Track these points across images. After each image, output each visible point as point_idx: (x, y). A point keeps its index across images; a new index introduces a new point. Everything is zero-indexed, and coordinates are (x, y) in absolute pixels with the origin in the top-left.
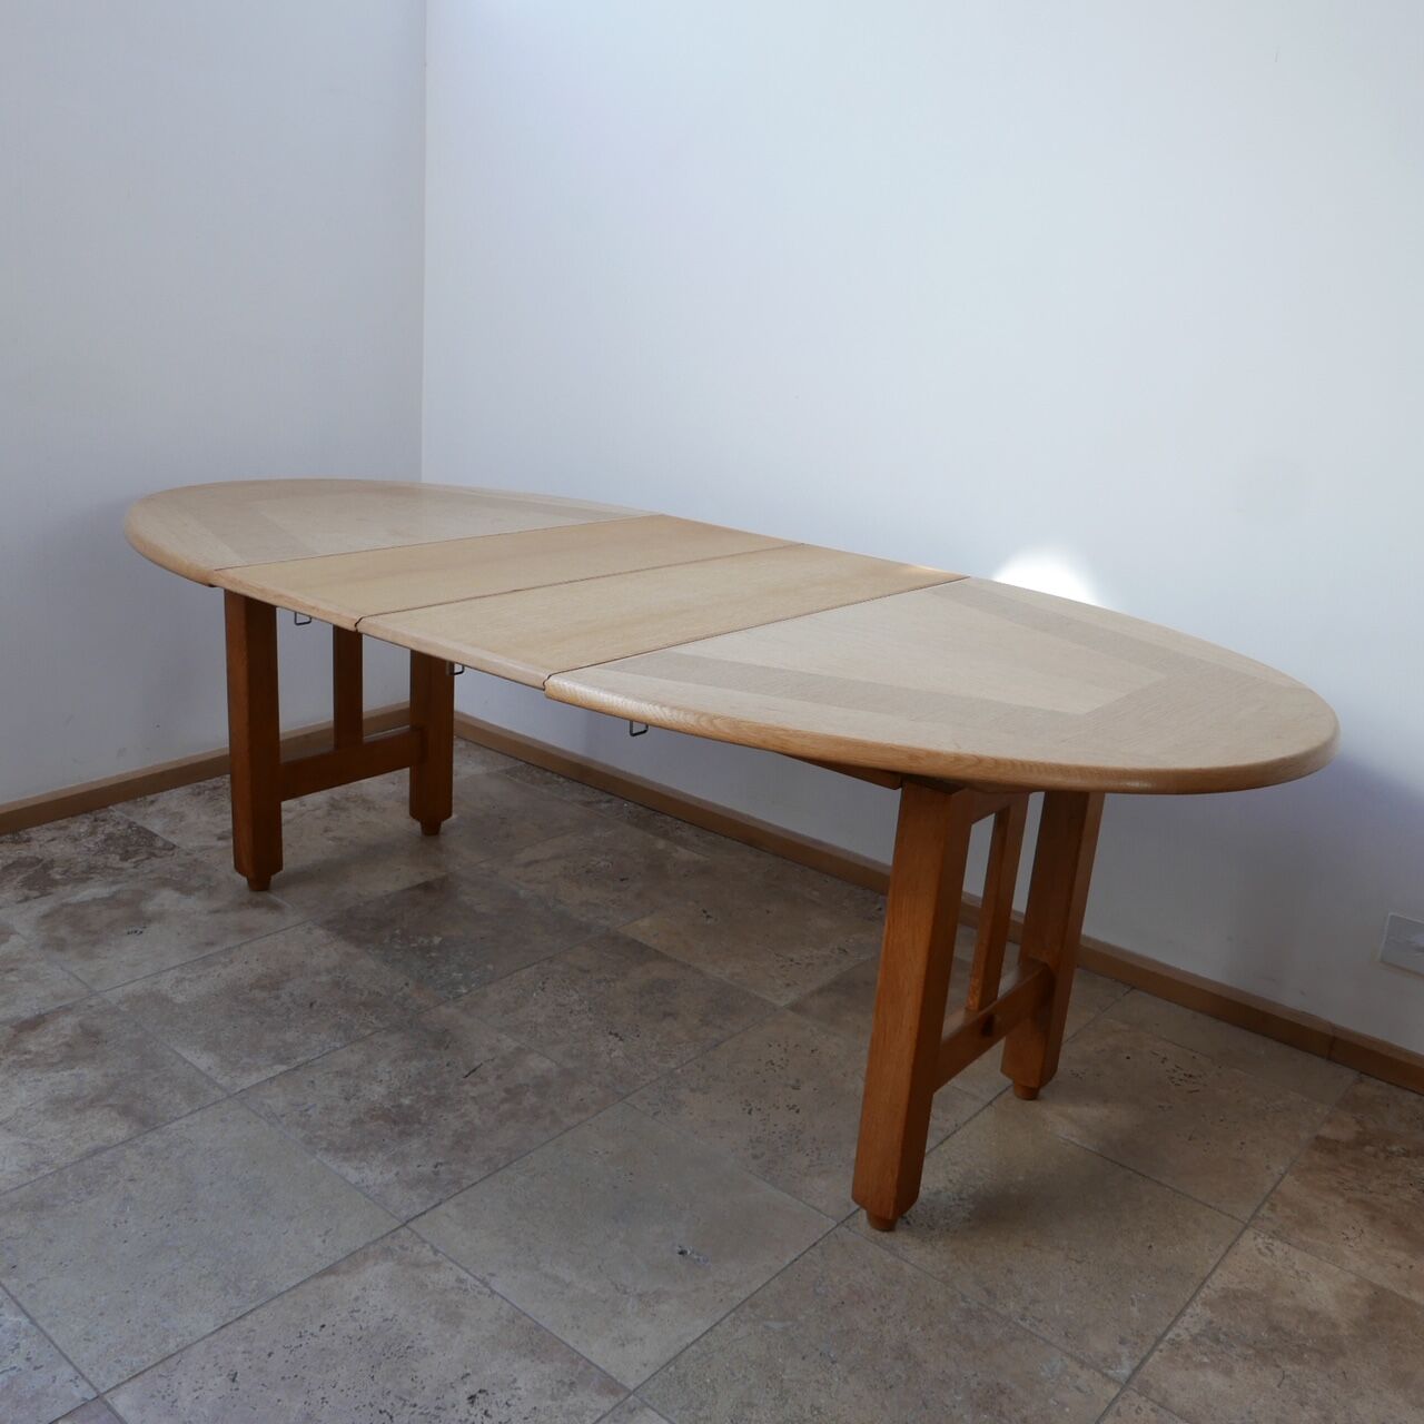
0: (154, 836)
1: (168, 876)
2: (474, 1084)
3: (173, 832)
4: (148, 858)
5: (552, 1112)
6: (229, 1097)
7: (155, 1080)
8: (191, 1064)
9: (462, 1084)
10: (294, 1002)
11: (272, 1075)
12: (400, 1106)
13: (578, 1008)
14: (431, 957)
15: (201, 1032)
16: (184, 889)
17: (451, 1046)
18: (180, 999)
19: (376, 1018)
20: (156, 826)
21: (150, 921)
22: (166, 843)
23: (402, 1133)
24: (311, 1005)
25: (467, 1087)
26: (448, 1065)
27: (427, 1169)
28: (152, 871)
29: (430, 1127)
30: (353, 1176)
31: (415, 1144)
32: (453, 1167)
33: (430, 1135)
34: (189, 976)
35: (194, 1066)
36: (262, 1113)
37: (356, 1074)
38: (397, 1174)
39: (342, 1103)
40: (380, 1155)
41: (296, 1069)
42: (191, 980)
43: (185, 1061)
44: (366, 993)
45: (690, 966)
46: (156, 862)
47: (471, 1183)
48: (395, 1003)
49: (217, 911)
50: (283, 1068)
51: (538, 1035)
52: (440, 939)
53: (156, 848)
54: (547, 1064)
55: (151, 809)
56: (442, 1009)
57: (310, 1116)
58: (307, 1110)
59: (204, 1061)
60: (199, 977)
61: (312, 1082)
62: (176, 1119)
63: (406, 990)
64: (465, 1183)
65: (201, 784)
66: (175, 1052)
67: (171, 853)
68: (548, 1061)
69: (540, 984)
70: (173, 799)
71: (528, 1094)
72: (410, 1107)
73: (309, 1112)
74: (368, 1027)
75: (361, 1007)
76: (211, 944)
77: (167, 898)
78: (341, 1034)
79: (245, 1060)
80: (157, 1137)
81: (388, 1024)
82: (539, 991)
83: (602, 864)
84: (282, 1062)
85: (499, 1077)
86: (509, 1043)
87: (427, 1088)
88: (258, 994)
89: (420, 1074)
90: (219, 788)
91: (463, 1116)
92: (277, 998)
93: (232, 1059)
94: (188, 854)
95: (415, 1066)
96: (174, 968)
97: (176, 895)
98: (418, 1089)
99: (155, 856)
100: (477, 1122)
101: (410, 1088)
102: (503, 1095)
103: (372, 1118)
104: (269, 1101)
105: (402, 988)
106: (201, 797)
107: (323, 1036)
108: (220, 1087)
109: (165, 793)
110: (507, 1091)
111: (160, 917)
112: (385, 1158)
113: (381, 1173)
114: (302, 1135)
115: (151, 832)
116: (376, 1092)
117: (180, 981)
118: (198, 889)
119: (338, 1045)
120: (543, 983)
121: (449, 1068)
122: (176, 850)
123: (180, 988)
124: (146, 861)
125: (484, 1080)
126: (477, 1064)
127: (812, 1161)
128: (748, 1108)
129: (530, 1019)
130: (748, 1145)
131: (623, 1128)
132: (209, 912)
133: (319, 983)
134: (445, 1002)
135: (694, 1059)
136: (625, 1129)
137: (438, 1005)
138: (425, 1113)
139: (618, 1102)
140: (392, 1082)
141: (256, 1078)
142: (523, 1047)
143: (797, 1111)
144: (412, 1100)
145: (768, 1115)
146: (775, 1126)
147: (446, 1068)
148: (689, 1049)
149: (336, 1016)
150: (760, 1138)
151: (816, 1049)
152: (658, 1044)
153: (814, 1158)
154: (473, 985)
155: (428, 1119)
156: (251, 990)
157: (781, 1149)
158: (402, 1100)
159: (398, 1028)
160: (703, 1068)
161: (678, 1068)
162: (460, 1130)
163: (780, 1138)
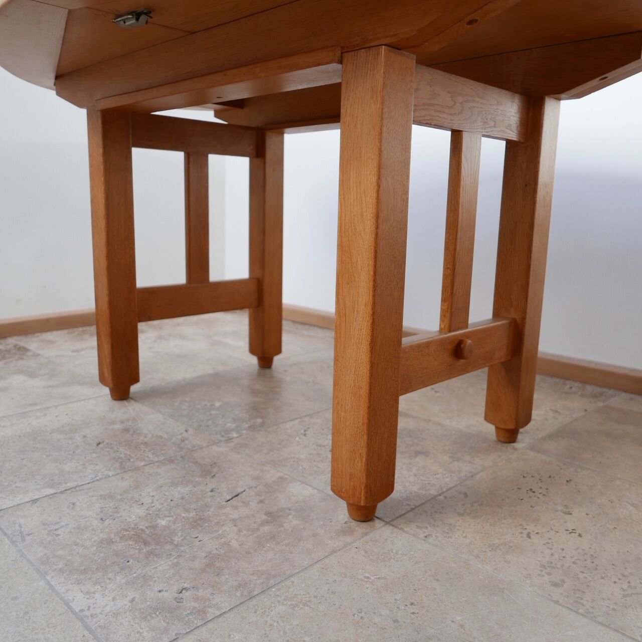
2: (236, 508)
5: (315, 535)
9: (222, 507)
11: (37, 497)
12: (154, 527)
16: (31, 374)
17: (217, 475)
22: (34, 353)
24: (99, 444)
25: (228, 510)
26: (212, 491)
27: (169, 595)
29: (182, 548)
32: (200, 593)
33: (179, 556)
37: (119, 497)
39: (96, 523)
41: (61, 493)
47: (217, 614)
48: (173, 443)
50: (52, 491)
51: (301, 467)
52: (220, 403)
53: (26, 356)
54: (309, 491)
56: (214, 448)
61: (73, 504)
63: (185, 434)
64: (212, 612)
67: (35, 357)
68: (310, 488)
69: (302, 432)
71: (290, 517)
72: (166, 527)
79: (18, 484)
82: (301, 436)
84: (51, 487)
85: (261, 502)
86: (272, 474)
87: (187, 511)
89: (182, 498)
91: (219, 537)
95: (178, 492)
98: (178, 511)
100: (234, 543)
102: (264, 517)
103: (121, 538)
105: (181, 434)
110: (268, 514)
116: (134, 514)
120: (305, 431)
121: (213, 493)
125: (246, 504)
126: (240, 490)
127: (624, 590)
128: (525, 532)
129: (293, 455)
130: (541, 571)
131: (394, 551)
132: (44, 387)
133: (113, 429)
134: (218, 443)
135: (454, 487)
136: (397, 553)
137: (211, 445)
138: (180, 534)
139: (385, 525)
140: (153, 505)
141: (20, 499)
142: (286, 476)
143: (580, 535)
144: (170, 521)
145: (550, 539)
146: (563, 549)
147: (210, 493)
148: (447, 480)
149: (118, 451)
150: (551, 563)
151: (570, 480)
152: (416, 475)
153: (625, 587)
154: (244, 432)
155: (182, 540)
156: (50, 434)
157: (581, 576)
158: (159, 521)
159: (171, 461)
160: (466, 495)
161: (440, 495)
162: (215, 552)
163: (574, 563)
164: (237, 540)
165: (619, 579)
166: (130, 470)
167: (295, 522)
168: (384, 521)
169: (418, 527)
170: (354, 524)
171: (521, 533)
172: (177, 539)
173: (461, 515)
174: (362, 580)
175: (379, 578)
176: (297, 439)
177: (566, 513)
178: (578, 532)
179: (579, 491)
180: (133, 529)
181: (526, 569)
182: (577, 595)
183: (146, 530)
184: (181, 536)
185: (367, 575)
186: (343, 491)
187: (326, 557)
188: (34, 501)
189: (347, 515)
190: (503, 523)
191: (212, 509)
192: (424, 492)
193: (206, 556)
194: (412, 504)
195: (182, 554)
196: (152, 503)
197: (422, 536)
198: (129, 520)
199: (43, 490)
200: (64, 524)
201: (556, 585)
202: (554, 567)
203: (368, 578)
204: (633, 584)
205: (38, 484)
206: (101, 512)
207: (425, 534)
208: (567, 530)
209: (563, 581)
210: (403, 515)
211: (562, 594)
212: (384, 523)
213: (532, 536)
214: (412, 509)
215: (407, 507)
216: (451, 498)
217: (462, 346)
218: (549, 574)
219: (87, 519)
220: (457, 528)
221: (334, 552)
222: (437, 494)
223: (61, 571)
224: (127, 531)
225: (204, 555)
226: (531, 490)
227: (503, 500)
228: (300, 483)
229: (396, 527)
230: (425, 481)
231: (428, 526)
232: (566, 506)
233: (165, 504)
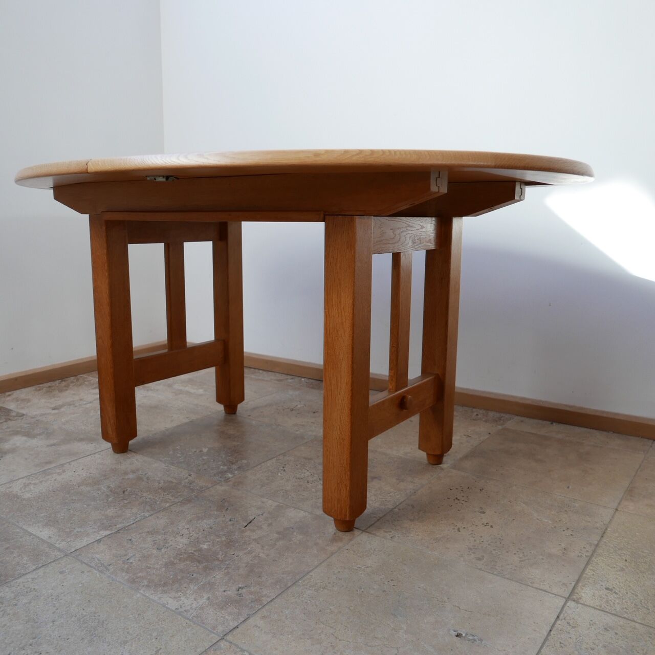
0: (9, 411)
1: (19, 429)
2: (253, 531)
3: (22, 408)
4: (6, 421)
5: (317, 544)
6: (66, 555)
7: (7, 548)
8: (34, 535)
9: (243, 532)
10: (111, 491)
11: (98, 538)
12: (200, 550)
13: (311, 479)
14: (203, 459)
15: (43, 515)
16: (28, 435)
17: (229, 508)
18: (27, 495)
19: (172, 496)
20: (12, 406)
21: (6, 453)
22: (18, 413)
23: (205, 568)
24: (124, 492)
25: (248, 533)
26: (231, 520)
27: (232, 593)
28: (8, 428)
29: (227, 563)
30: (173, 604)
31: (218, 575)
33: (227, 568)
34: (33, 482)
35: (38, 537)
36: (93, 564)
37: (163, 532)
38: (208, 599)
39: (155, 552)
40: (192, 587)
41: (116, 533)
42: (35, 484)
43: (31, 534)
44: (162, 482)
45: (376, 451)
46: (11, 423)
47: (269, 600)
48: (184, 486)
49: (52, 445)
50: (108, 532)
51: (290, 497)
52: (207, 449)
53: (11, 416)
54: (302, 514)
55: (8, 398)
56: (218, 487)
57: (131, 563)
58: (128, 560)
59: (45, 533)
60: (41, 482)
61: (130, 540)
62: (24, 575)
63: (190, 478)
65: (41, 385)
66: (23, 529)
67: (22, 418)
68: (302, 512)
69: (282, 468)
70: (23, 393)
71: (295, 533)
72: (209, 550)
73: (130, 561)
74: (167, 502)
75: (160, 491)
76: (50, 462)
77: (18, 441)
78: (148, 508)
79: (77, 530)
80: (7, 589)
81: (181, 499)
82: (282, 472)
83: (299, 406)
84: (106, 529)
85: (270, 525)
86: (270, 504)
87: (219, 536)
88: (84, 488)
89: (211, 528)
90: (52, 386)
91: (250, 552)
92: (99, 489)
93: (68, 530)
94: (33, 418)
95: (206, 523)
96: (22, 478)
97: (24, 438)
98: (212, 537)
99: (10, 420)
100: (261, 555)
101: (206, 537)
102: (276, 536)
104: (98, 556)
105: (187, 478)
106: (40, 392)
107: (135, 510)
108: (59, 550)
109: (18, 391)
110: (278, 533)
111: (13, 451)
112: (196, 588)
113: (195, 599)
114: (126, 577)
115: (8, 409)
116: (181, 543)
117: (26, 485)
118: (40, 434)
119: (147, 515)
120: (283, 468)
121: (232, 522)
122: (25, 416)
123: (27, 489)
124: (5, 423)
125: (260, 528)
126: (251, 518)
127: (520, 558)
128: (456, 528)
129: (281, 488)
130: (469, 552)
131: (373, 549)
132: (48, 446)
133: (128, 479)
134: (219, 483)
135: (403, 501)
136: (375, 550)
137: (214, 485)
138: (221, 553)
139: (362, 533)
140: (191, 535)
141: (86, 541)
142: (281, 504)
143: (492, 527)
144: (209, 545)
145: (472, 531)
146: (481, 537)
147: (230, 522)
148: (398, 497)
149: (143, 497)
150: (475, 546)
151: (483, 489)
152: (375, 495)
153: (521, 556)
154: (236, 472)
155: (224, 557)
156: (79, 487)
157: (494, 552)
158: (201, 546)
159: (189, 501)
160: (413, 506)
161: (395, 508)
162: (251, 562)
163: (489, 545)
164: (263, 553)
165: (518, 552)
166: (160, 511)
167: (300, 537)
168: (360, 530)
169: (385, 531)
170: (341, 534)
171: (454, 529)
172: (220, 557)
173: (411, 520)
174: (357, 570)
175: (367, 567)
176: (279, 474)
177: (481, 512)
178: (490, 524)
179: (489, 497)
180: (185, 553)
181: (459, 551)
182: (493, 564)
183: (195, 553)
184: (222, 554)
185: (359, 566)
186: (333, 511)
187: (329, 558)
188: (99, 541)
189: (335, 528)
190: (442, 524)
191: (236, 534)
192: (384, 507)
193: (246, 566)
194: (377, 516)
195: (229, 566)
196: (190, 534)
197: (389, 537)
198: (178, 547)
199: (101, 532)
200: (132, 555)
201: (479, 559)
202: (477, 549)
203: (360, 568)
204: (525, 554)
205: (93, 528)
206: (155, 543)
207: (391, 536)
208: (483, 524)
209: (483, 557)
210: (373, 524)
211: (483, 564)
212: (361, 531)
213: (461, 530)
214: (378, 520)
215: (375, 519)
216: (403, 509)
217: (405, 400)
218: (474, 553)
219: (147, 550)
220: (412, 529)
221: (332, 554)
222: (393, 507)
223: (148, 586)
224: (181, 555)
225: (244, 565)
226: (457, 498)
227: (439, 507)
228: (293, 509)
229: (370, 533)
230: (382, 498)
231: (391, 530)
232: (481, 508)
233: (200, 533)
